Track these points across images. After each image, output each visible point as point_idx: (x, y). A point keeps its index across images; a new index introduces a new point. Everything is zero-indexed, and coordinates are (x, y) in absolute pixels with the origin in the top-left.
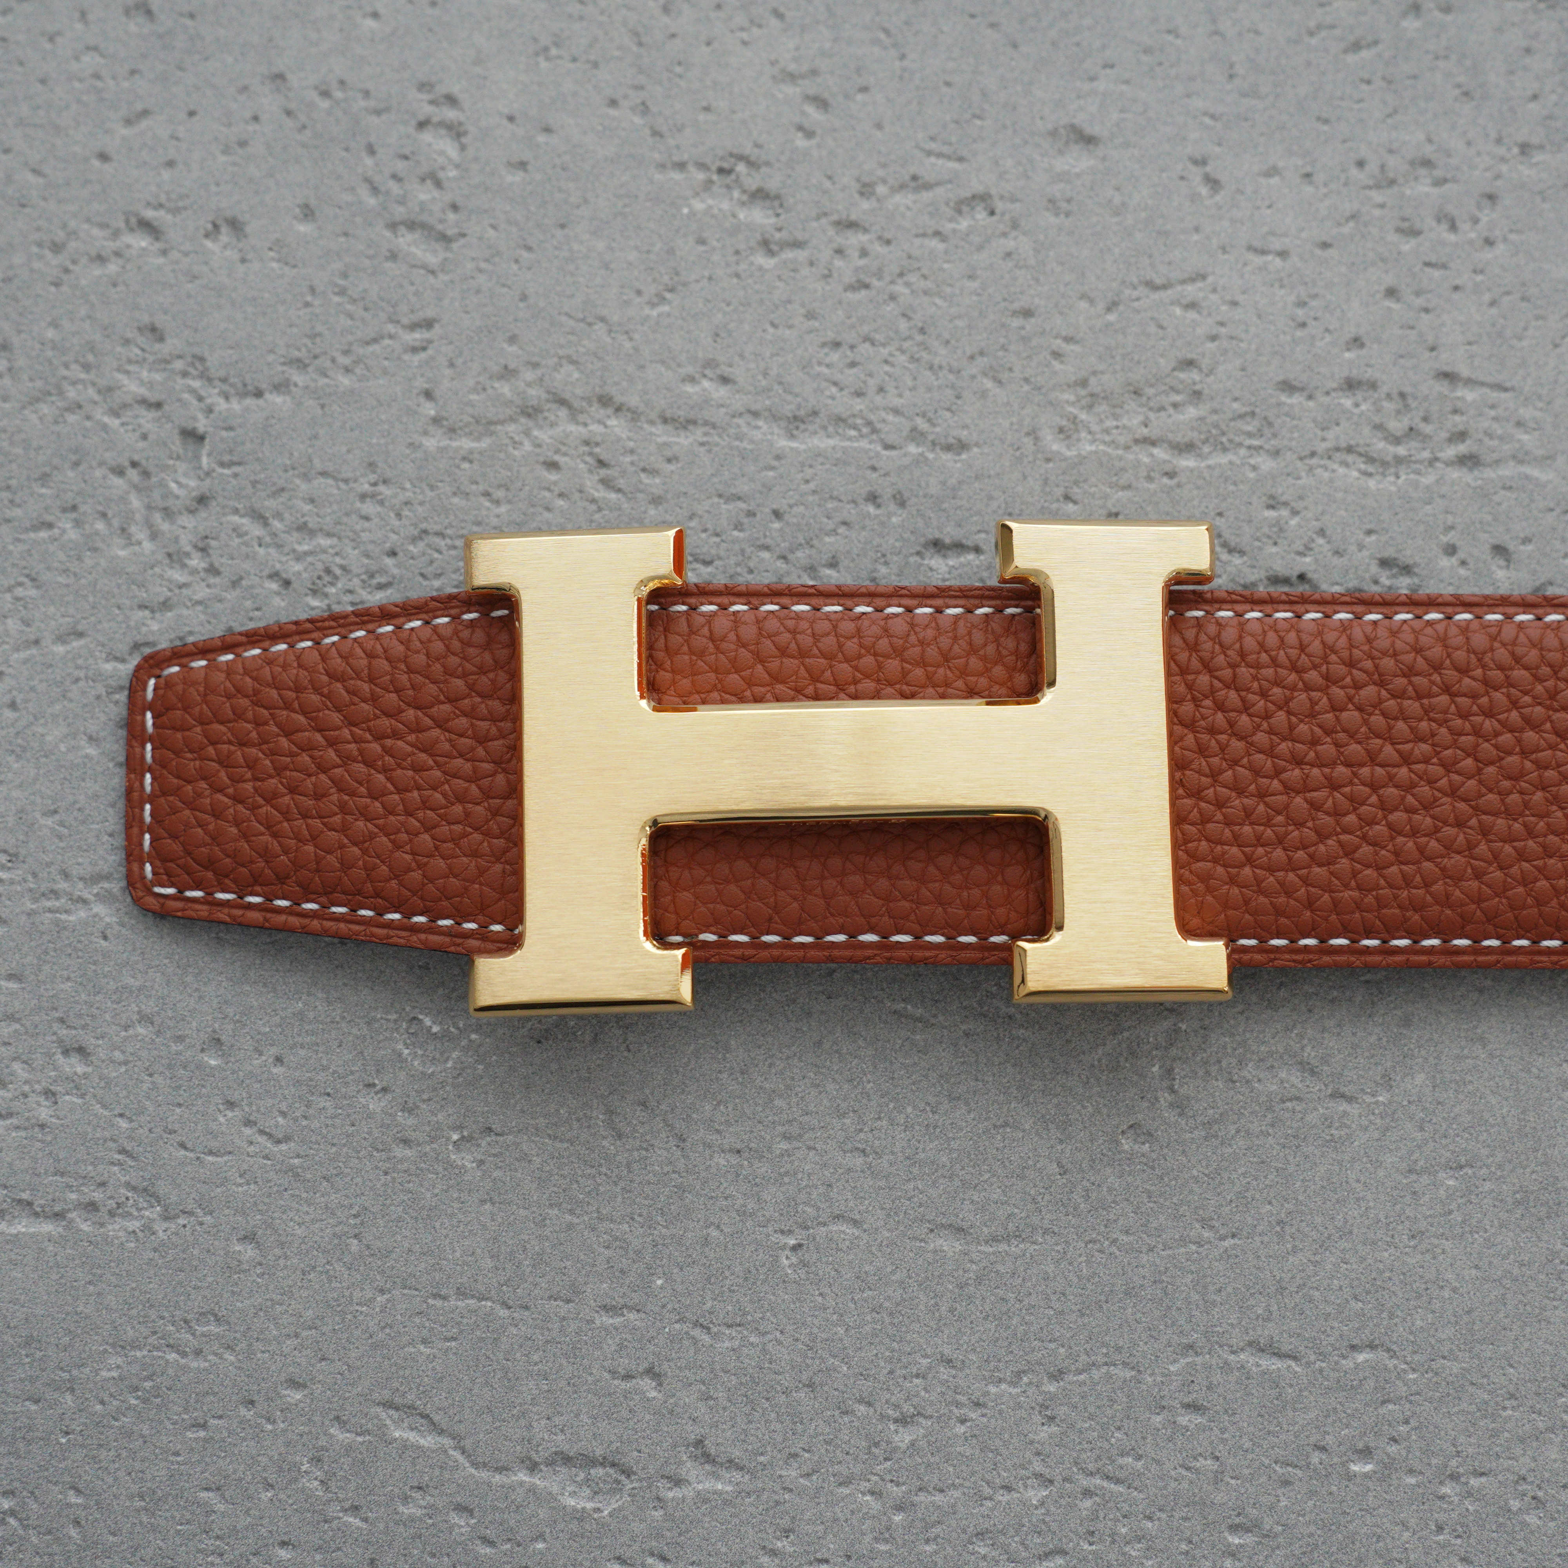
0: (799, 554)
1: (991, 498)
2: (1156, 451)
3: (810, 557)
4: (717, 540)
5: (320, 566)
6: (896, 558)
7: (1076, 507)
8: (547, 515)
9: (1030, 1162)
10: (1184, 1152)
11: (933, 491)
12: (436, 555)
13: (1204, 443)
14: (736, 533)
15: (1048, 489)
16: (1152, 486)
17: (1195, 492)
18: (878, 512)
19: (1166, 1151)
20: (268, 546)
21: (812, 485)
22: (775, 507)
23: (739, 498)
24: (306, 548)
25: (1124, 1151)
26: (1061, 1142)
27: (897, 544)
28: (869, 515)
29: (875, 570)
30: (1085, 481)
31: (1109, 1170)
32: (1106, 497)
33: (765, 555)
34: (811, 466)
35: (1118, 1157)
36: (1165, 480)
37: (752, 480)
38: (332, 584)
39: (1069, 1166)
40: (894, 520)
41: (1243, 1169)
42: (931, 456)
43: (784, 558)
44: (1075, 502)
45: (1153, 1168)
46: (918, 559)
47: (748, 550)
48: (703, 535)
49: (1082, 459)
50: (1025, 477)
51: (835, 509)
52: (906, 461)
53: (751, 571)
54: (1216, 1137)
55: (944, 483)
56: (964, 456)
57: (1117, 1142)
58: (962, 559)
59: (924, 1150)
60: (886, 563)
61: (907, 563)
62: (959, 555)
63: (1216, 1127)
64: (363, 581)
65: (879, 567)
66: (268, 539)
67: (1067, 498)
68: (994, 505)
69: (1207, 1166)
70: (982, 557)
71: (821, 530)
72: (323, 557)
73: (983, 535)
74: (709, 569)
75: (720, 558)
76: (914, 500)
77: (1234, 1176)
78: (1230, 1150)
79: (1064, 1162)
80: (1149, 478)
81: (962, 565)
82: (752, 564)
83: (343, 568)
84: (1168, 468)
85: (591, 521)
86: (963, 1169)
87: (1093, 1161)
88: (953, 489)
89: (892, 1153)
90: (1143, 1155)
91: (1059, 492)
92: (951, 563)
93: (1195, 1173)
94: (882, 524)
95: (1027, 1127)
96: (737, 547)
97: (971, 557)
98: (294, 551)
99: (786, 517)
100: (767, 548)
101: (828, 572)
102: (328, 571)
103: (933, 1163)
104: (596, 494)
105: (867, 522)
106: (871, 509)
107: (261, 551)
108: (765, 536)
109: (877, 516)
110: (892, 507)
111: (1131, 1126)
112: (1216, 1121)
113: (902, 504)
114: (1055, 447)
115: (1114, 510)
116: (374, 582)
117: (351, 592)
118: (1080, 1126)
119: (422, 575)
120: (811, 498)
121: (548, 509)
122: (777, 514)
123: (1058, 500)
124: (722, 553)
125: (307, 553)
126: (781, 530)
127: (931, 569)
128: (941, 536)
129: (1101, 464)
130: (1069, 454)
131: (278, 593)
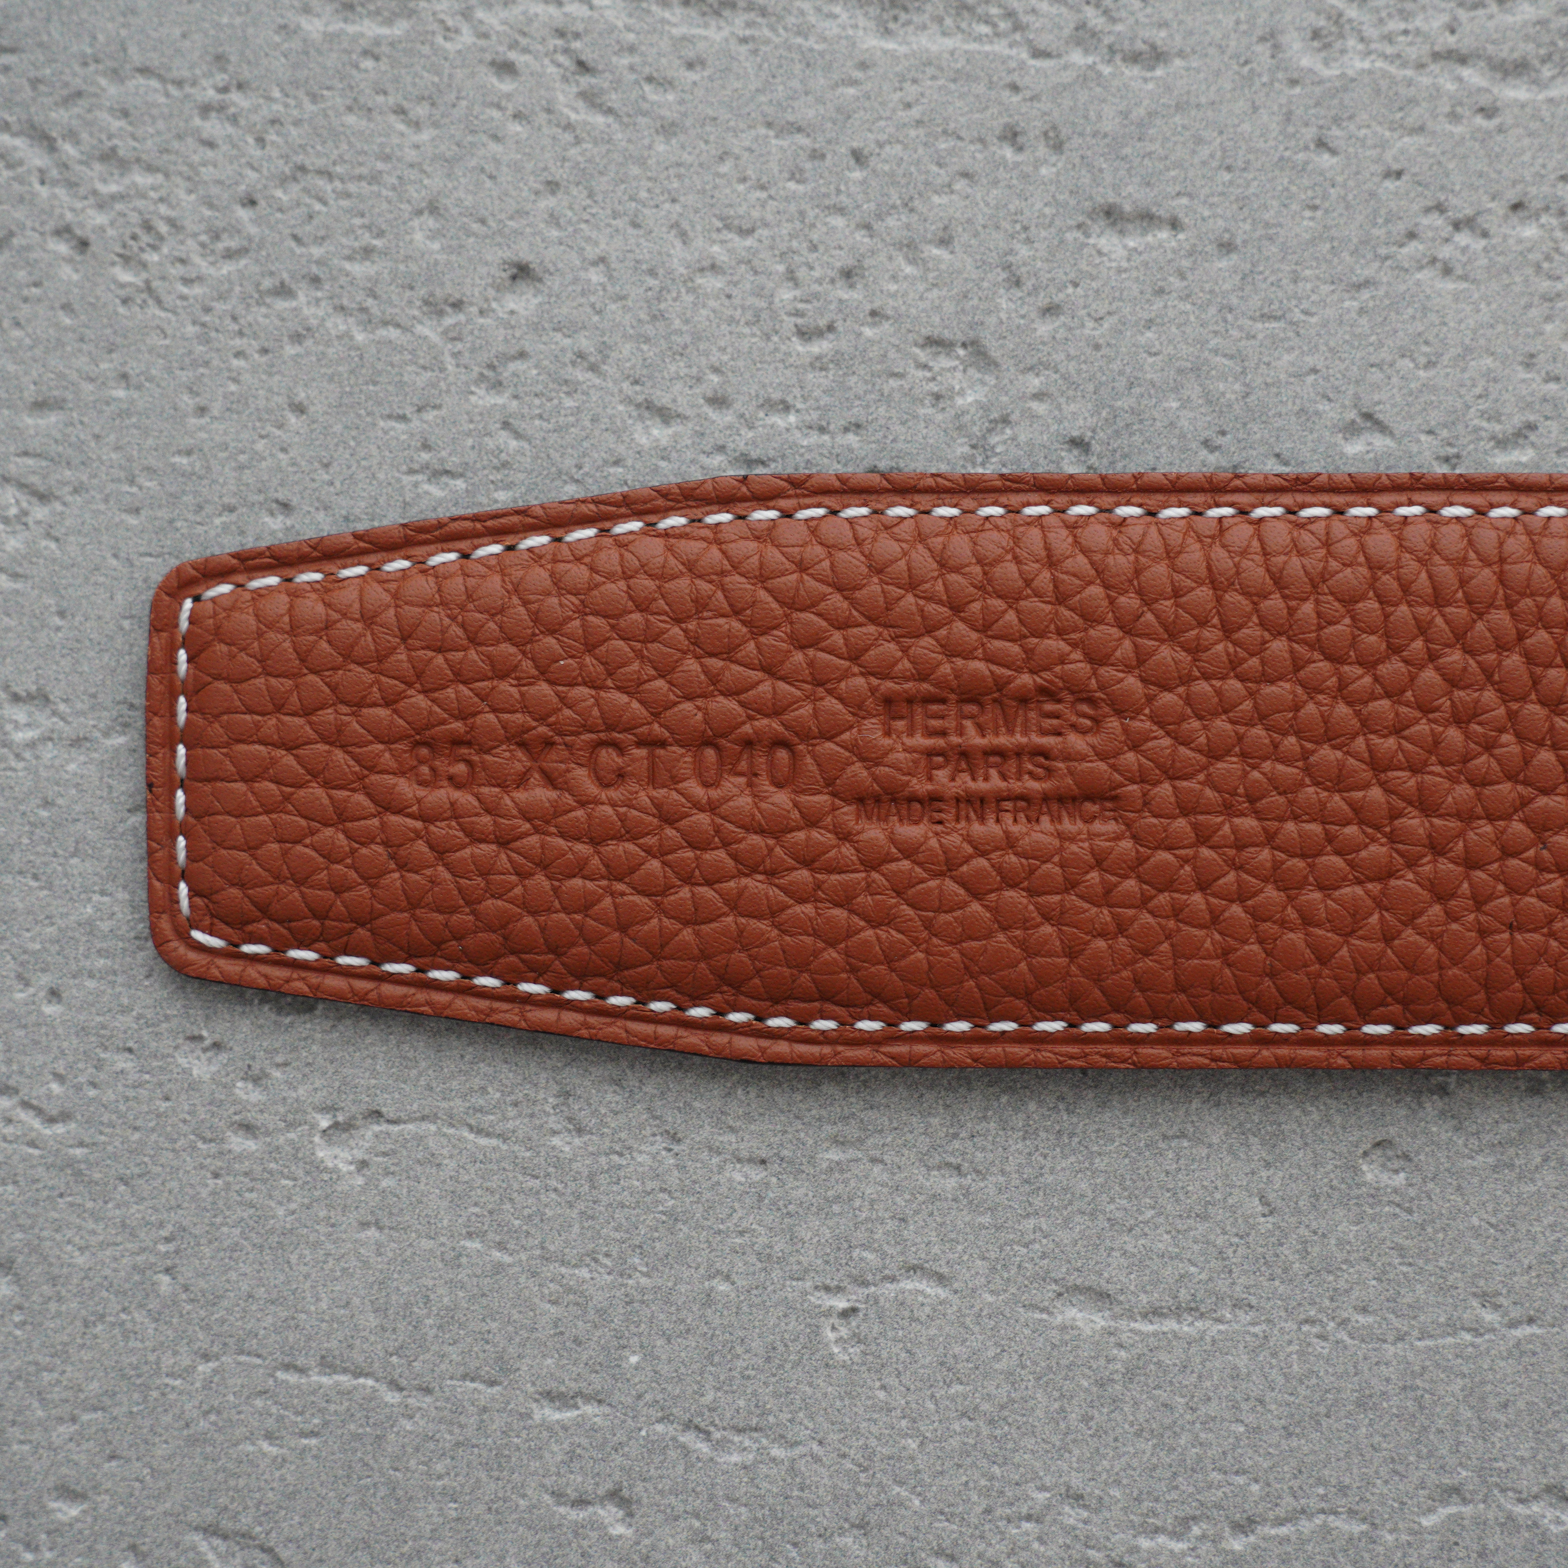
0: (891, 222)
1: (1199, 141)
2: (1466, 72)
3: (908, 226)
4: (763, 195)
5: (134, 218)
6: (1043, 234)
7: (1335, 160)
8: (495, 148)
9: (1218, 1196)
10: (1459, 1188)
11: (1107, 126)
12: (318, 207)
13: (1543, 62)
14: (792, 185)
15: (1291, 129)
16: (1458, 130)
17: (1526, 141)
18: (1019, 158)
19: (1431, 1185)
20: (54, 183)
21: (915, 112)
22: (855, 144)
23: (799, 130)
24: (113, 188)
25: (1365, 1184)
26: (1268, 1165)
27: (1047, 210)
28: (1004, 162)
29: (1011, 252)
30: (1351, 118)
31: (1341, 1212)
32: (1383, 145)
33: (838, 222)
34: (915, 81)
35: (1356, 1192)
36: (1479, 120)
37: (820, 101)
38: (154, 248)
39: (1279, 1203)
40: (1044, 171)
41: (1552, 1219)
42: (1106, 70)
43: (868, 227)
44: (1333, 152)
45: (1410, 1211)
46: (1079, 235)
47: (811, 214)
48: (741, 188)
49: (1347, 83)
50: (1255, 109)
51: (951, 152)
52: (1067, 77)
53: (814, 248)
54: (1511, 1166)
55: (1125, 114)
56: (1159, 72)
57: (1356, 1170)
58: (1149, 238)
59: (1052, 1171)
60: (1029, 241)
61: (1062, 241)
62: (1145, 232)
63: (1512, 1151)
64: (203, 245)
65: (1017, 246)
66: (54, 173)
67: (1321, 144)
68: (1204, 152)
69: (1495, 1212)
70: (1181, 236)
71: (927, 183)
72: (140, 203)
73: (1184, 201)
74: (749, 242)
75: (766, 225)
76: (1077, 141)
77: (1537, 1228)
78: (1532, 1188)
79: (1272, 1196)
80: (1454, 117)
81: (1149, 247)
82: (815, 236)
83: (172, 222)
84: (1484, 100)
85: (564, 160)
86: (1112, 1200)
87: (1317, 1197)
88: (1140, 125)
89: (1003, 1172)
90: (1395, 1191)
91: (1309, 134)
92: (1132, 244)
93: (1475, 1221)
94: (1025, 177)
95: (1215, 1140)
96: (793, 208)
97: (1164, 234)
98: (95, 192)
99: (873, 161)
100: (841, 210)
101: (936, 251)
102: (148, 227)
103: (1066, 1190)
104: (573, 116)
105: (1002, 174)
106: (1008, 153)
107: (44, 191)
108: (838, 191)
109: (1017, 165)
110: (1042, 151)
111: (1378, 1145)
112: (1511, 1142)
113: (1058, 147)
114: (1306, 62)
115: (1396, 167)
116: (220, 246)
117: (182, 261)
118: (1299, 1143)
119: (295, 238)
120: (913, 133)
121: (496, 138)
122: (858, 157)
123: (1306, 148)
124: (769, 217)
125: (115, 197)
126: (863, 182)
127: (1100, 253)
128: (1118, 200)
129: (1378, 92)
130: (1326, 73)
131: (70, 260)
